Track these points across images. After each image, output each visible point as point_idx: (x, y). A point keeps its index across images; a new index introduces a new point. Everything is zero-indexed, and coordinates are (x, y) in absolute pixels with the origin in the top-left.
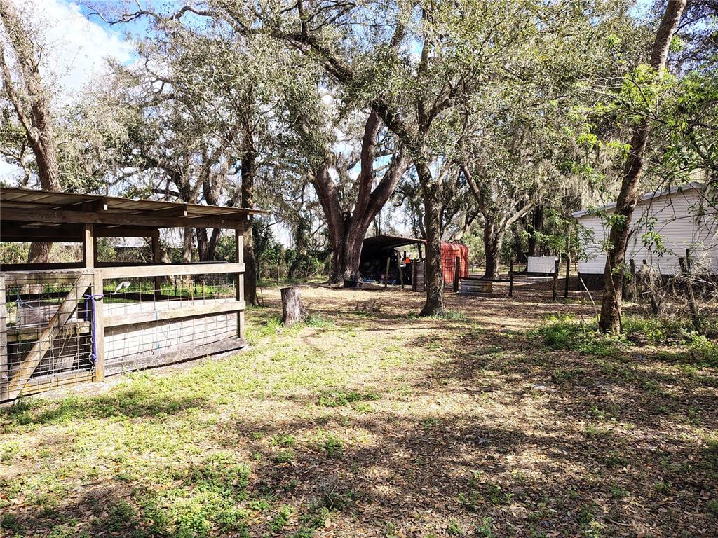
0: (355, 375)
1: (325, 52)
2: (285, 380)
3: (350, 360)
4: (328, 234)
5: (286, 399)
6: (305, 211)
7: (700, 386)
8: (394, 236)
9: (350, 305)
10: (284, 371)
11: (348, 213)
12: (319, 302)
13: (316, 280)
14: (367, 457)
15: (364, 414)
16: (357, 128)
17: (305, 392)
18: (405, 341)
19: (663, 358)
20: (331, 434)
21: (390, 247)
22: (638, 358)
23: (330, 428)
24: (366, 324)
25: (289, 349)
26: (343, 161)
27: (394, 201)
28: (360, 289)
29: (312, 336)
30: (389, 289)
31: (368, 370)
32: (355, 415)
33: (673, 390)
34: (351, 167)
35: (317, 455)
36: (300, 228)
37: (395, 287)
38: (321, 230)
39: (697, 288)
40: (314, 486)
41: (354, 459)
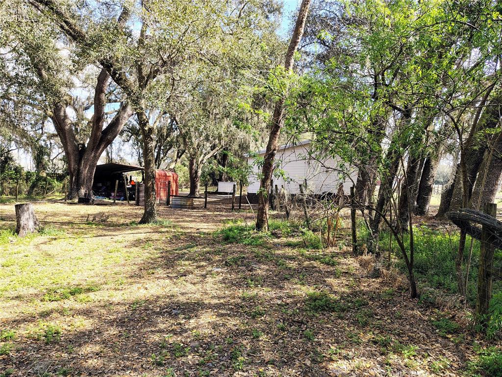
0: (80, 273)
1: (59, 14)
2: (14, 282)
3: (76, 261)
4: (66, 159)
5: (13, 299)
6: (44, 141)
7: (307, 261)
8: (123, 164)
9: (82, 217)
10: (13, 275)
11: (83, 145)
12: (55, 215)
13: (55, 197)
14: (83, 337)
15: (84, 304)
16: (92, 79)
17: (32, 291)
18: (125, 244)
19: (289, 245)
20: (52, 324)
21: (119, 172)
22: (276, 246)
23: (51, 319)
24: (94, 232)
25: (20, 255)
26: (80, 104)
27: (123, 138)
28: (92, 204)
29: (45, 243)
30: (117, 204)
31: (92, 268)
32: (76, 305)
33: (293, 265)
34: (87, 108)
35: (36, 343)
36: (40, 155)
37: (123, 202)
38: (60, 157)
40: (29, 371)
41: (70, 341)
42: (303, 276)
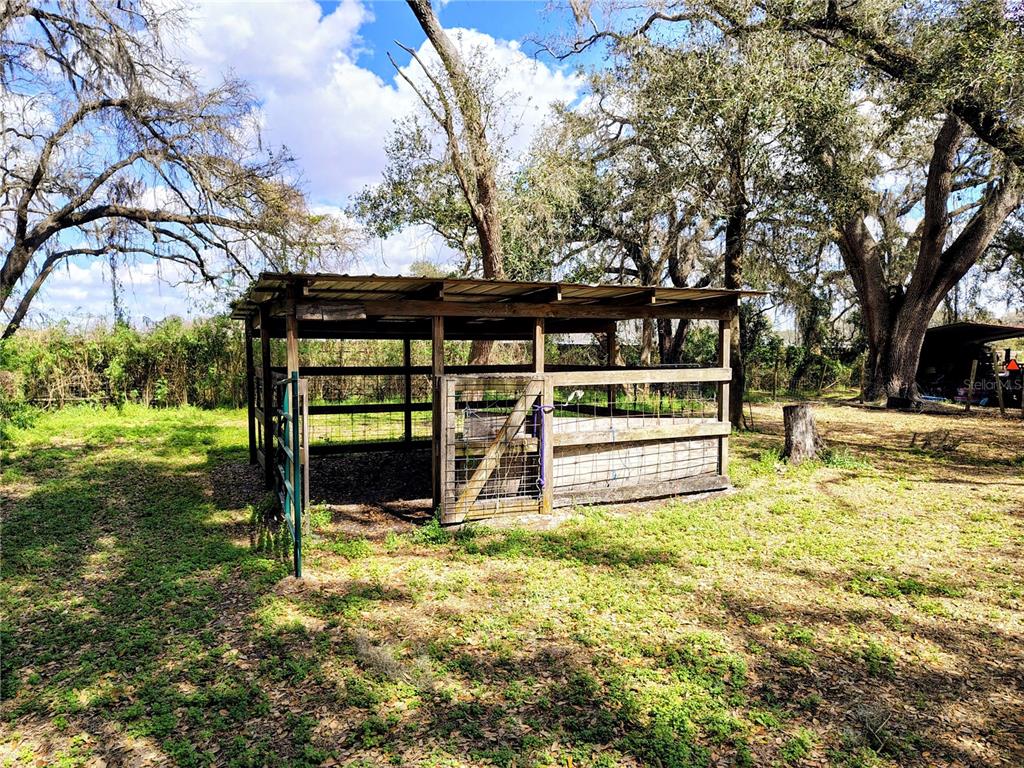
0: (913, 552)
2: (792, 544)
3: (900, 527)
4: (862, 321)
5: (796, 573)
6: (820, 287)
8: (984, 322)
9: (899, 437)
10: (789, 531)
11: (899, 288)
12: (844, 429)
13: (838, 394)
14: (932, 685)
15: (932, 618)
16: (918, 147)
17: (825, 567)
18: (1009, 506)
20: (874, 639)
21: (977, 342)
23: (870, 629)
24: (931, 470)
25: (797, 498)
26: (890, 204)
27: (985, 263)
28: (917, 411)
29: (835, 481)
30: (973, 415)
31: (937, 546)
32: (915, 617)
34: (904, 212)
35: (850, 666)
36: (812, 313)
37: (986, 410)
38: (847, 315)
40: (848, 712)
41: (917, 686)
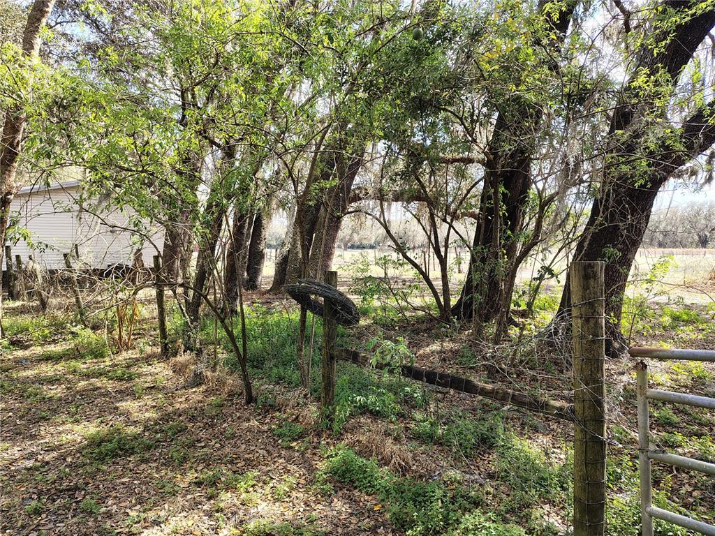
7: (83, 380)
19: (48, 358)
22: (20, 363)
33: (56, 391)
39: (81, 282)
42: (77, 408)
